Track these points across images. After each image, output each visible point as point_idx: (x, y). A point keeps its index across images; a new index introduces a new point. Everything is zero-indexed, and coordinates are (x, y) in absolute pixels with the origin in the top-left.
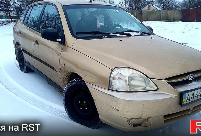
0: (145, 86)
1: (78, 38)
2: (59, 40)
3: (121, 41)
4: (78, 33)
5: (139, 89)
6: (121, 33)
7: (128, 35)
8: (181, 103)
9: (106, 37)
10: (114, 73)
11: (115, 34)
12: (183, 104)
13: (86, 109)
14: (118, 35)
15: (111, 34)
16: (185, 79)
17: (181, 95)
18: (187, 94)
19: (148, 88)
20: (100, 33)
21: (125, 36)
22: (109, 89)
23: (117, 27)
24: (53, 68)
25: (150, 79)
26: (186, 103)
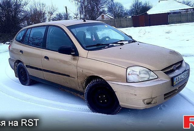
0: (149, 77)
1: (89, 50)
2: (73, 53)
3: (121, 48)
4: (87, 47)
5: (146, 79)
6: (116, 43)
7: (122, 44)
8: (172, 85)
9: (107, 47)
10: (129, 70)
11: (112, 44)
12: (174, 85)
13: (106, 101)
14: (114, 45)
15: (110, 45)
16: (172, 68)
17: (172, 79)
18: (176, 78)
19: (151, 78)
20: (103, 45)
21: (119, 45)
22: (127, 82)
23: (107, 39)
24: (68, 76)
25: (152, 71)
26: (175, 84)
